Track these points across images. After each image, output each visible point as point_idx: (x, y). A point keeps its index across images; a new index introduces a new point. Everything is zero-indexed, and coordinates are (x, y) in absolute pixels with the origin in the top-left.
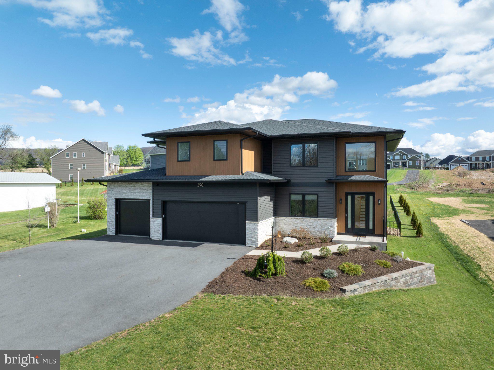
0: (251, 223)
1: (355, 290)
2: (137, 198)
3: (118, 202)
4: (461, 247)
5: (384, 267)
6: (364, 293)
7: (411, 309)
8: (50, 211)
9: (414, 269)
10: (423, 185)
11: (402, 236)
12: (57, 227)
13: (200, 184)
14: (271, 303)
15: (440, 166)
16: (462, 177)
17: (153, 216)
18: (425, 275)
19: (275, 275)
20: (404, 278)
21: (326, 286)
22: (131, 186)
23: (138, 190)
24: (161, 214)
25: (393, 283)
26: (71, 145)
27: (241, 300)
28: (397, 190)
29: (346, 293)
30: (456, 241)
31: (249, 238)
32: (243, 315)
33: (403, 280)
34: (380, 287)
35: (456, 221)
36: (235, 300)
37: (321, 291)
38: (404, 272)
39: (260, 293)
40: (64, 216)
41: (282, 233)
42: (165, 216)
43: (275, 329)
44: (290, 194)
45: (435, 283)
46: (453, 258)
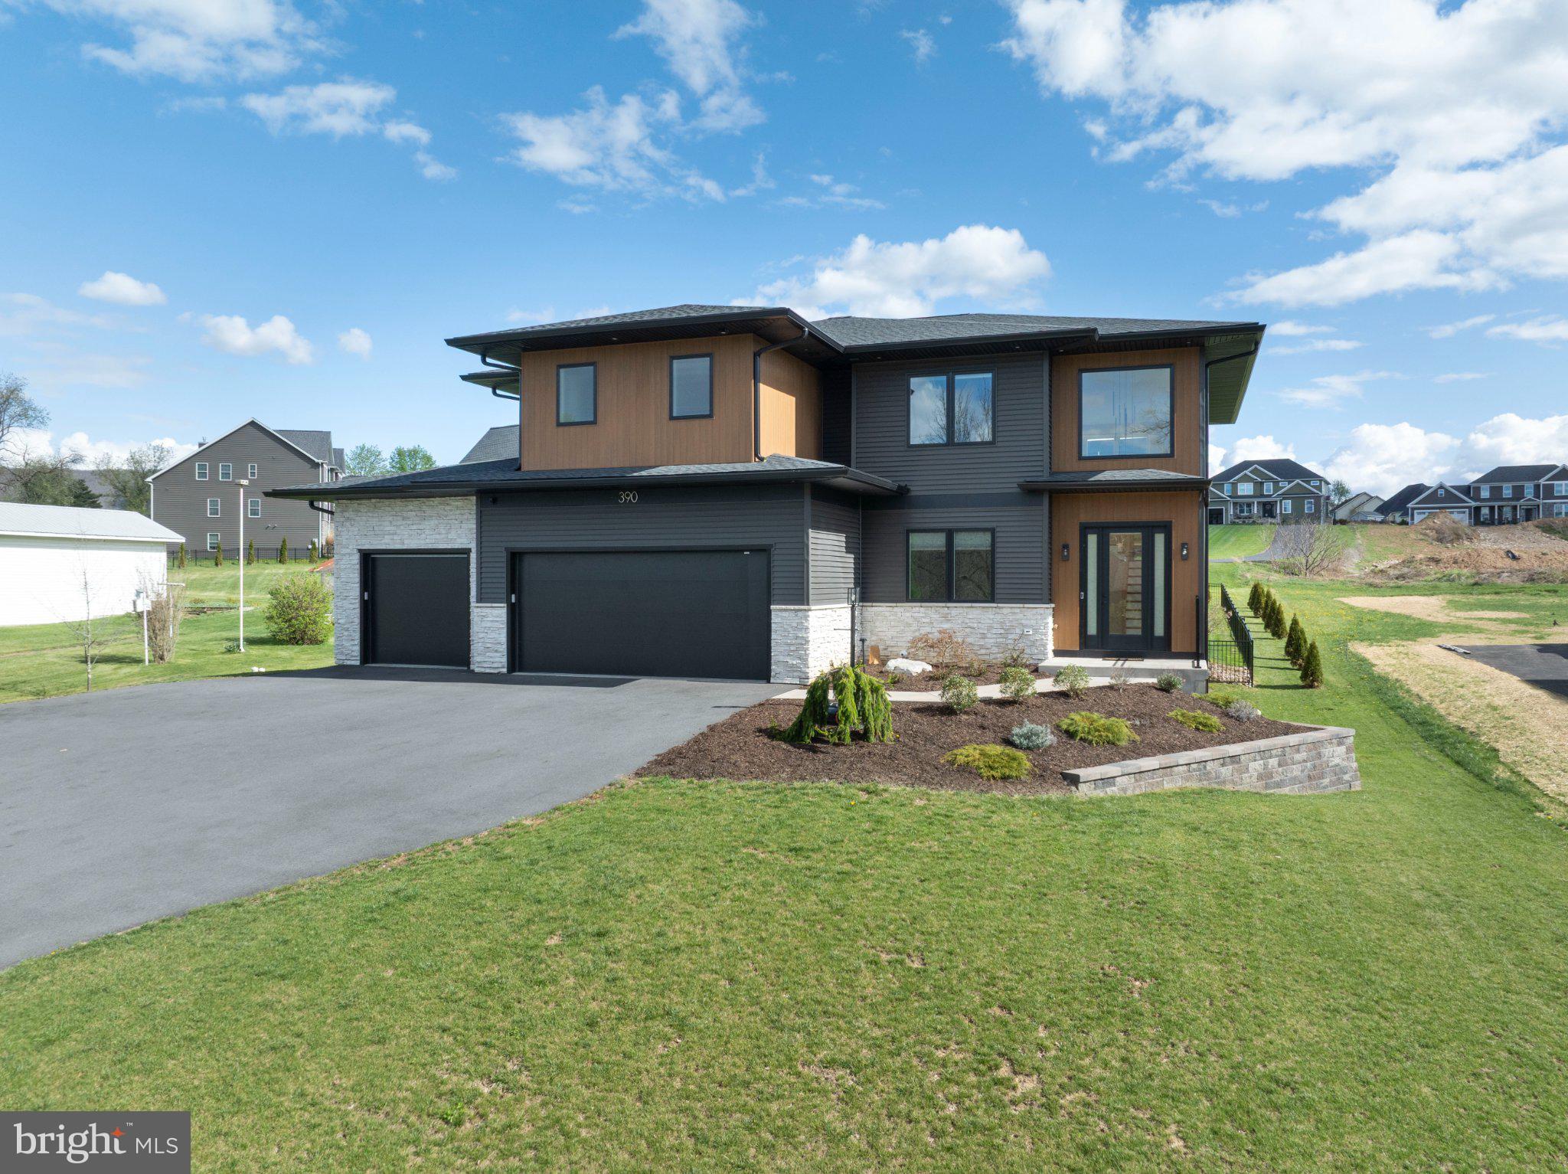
0: (785, 610)
1: (1108, 781)
2: (430, 547)
3: (369, 561)
4: (1441, 708)
5: (1197, 729)
6: (1137, 792)
7: (1280, 831)
8: (150, 609)
9: (1293, 739)
10: (1325, 564)
11: (1258, 686)
12: (172, 660)
13: (628, 495)
14: (851, 798)
15: (1380, 518)
16: (1449, 545)
17: (480, 600)
18: (1325, 759)
19: (860, 737)
20: (1262, 762)
21: (1019, 763)
22: (411, 508)
23: (433, 522)
24: (504, 591)
25: (1226, 771)
26: (210, 441)
27: (759, 792)
28: (1243, 576)
29: (1081, 786)
30: (1426, 695)
31: (781, 658)
32: (763, 822)
33: (1256, 766)
34: (1187, 779)
35: (1427, 650)
36: (739, 791)
37: (1005, 778)
38: (1262, 744)
39: (816, 775)
40: (196, 636)
41: (882, 653)
42: (518, 599)
43: (861, 854)
44: (908, 532)
45: (1357, 786)
46: (1415, 735)
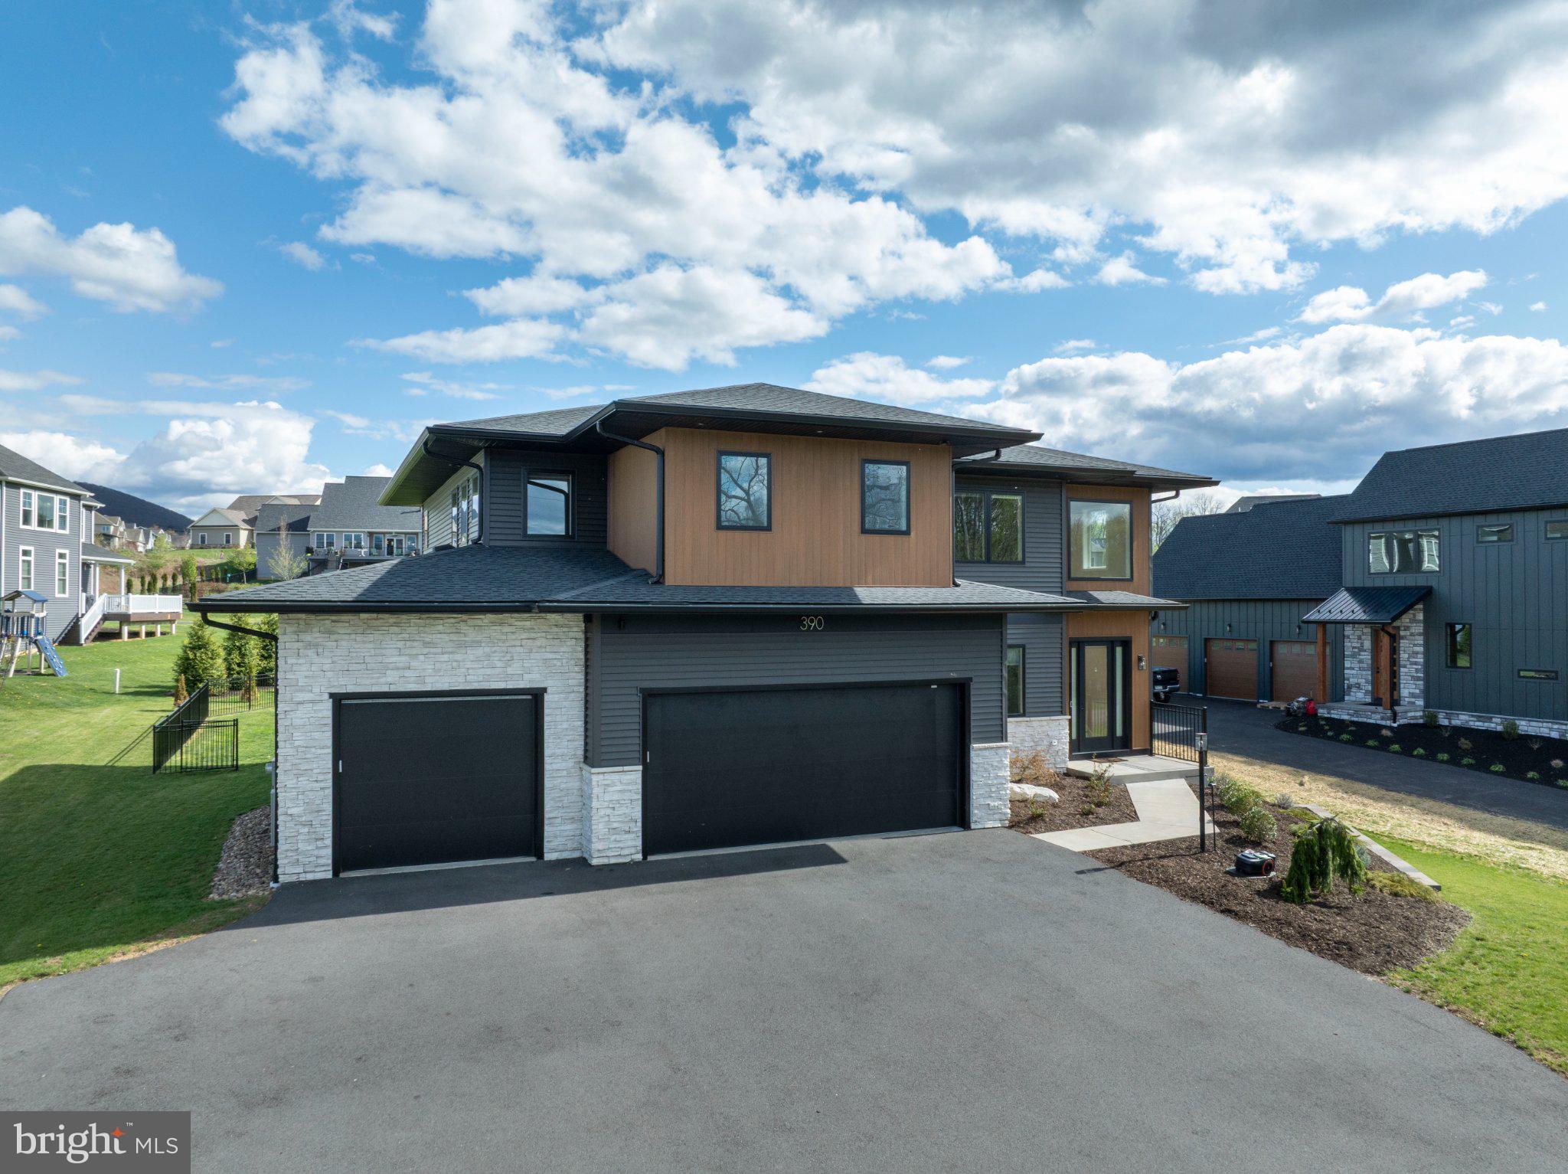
0: (986, 749)
13: (812, 621)
17: (599, 762)
23: (480, 651)
24: (636, 749)
31: (982, 801)
42: (651, 757)
